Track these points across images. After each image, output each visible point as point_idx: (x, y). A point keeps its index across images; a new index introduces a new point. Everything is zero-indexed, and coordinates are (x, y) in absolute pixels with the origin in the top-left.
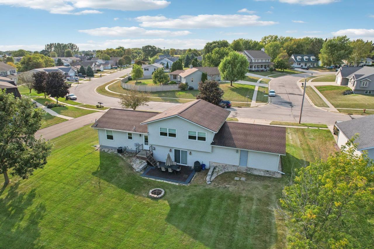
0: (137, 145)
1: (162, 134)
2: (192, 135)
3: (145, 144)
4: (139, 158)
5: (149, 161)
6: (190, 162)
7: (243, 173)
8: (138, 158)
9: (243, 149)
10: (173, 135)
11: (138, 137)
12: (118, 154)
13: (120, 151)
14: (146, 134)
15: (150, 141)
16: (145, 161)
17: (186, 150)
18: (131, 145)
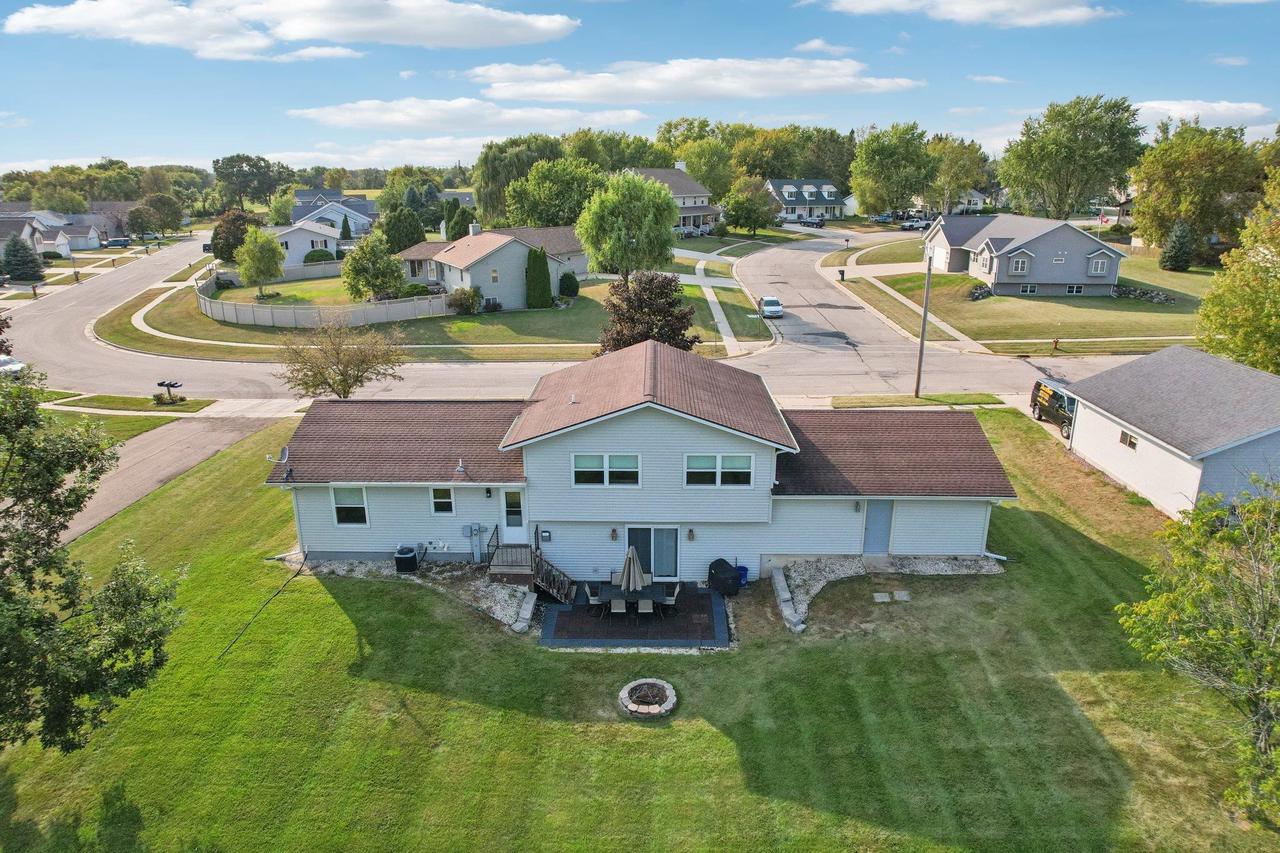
0: (474, 531)
1: (583, 477)
2: (701, 467)
3: (508, 525)
4: (500, 581)
5: (543, 585)
6: (691, 565)
7: (889, 577)
8: (495, 578)
9: (876, 498)
10: (630, 477)
11: (482, 498)
12: (403, 576)
13: (408, 562)
14: (513, 486)
15: (530, 510)
16: (525, 589)
17: (675, 527)
18: (446, 536)
